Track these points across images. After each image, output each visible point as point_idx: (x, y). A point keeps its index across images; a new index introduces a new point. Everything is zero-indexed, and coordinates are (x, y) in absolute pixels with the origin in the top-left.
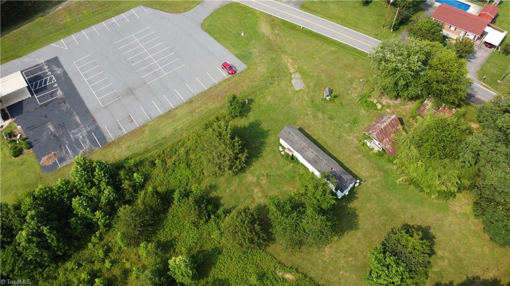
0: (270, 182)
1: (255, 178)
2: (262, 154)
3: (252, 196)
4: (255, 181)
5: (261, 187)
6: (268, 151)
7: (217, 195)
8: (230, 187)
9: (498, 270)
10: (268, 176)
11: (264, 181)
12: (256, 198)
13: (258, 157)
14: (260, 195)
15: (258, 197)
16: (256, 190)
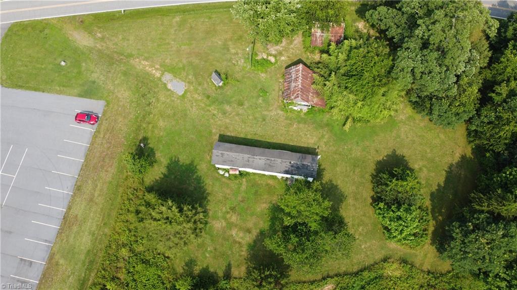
0: (239, 214)
1: (223, 221)
2: (207, 191)
3: (235, 242)
4: (224, 224)
5: (236, 226)
6: (211, 183)
7: (201, 268)
8: (206, 249)
9: (459, 147)
10: (233, 209)
11: (234, 218)
12: (241, 240)
13: (206, 198)
14: (241, 235)
15: (241, 238)
16: (234, 232)
